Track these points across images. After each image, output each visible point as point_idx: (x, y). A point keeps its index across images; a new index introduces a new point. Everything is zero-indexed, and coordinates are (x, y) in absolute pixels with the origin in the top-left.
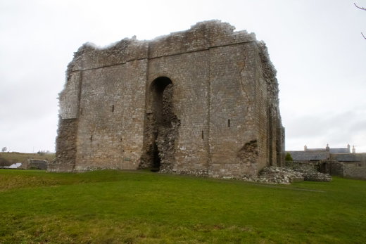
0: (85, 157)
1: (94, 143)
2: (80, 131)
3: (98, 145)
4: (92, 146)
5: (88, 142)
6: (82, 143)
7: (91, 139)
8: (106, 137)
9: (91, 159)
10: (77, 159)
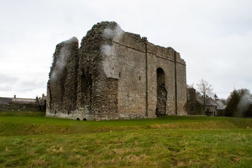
0: (124, 108)
1: (130, 99)
2: (119, 88)
3: (133, 100)
4: (128, 101)
5: (126, 98)
6: (122, 98)
7: (128, 95)
8: (137, 96)
9: (129, 109)
10: (119, 109)
